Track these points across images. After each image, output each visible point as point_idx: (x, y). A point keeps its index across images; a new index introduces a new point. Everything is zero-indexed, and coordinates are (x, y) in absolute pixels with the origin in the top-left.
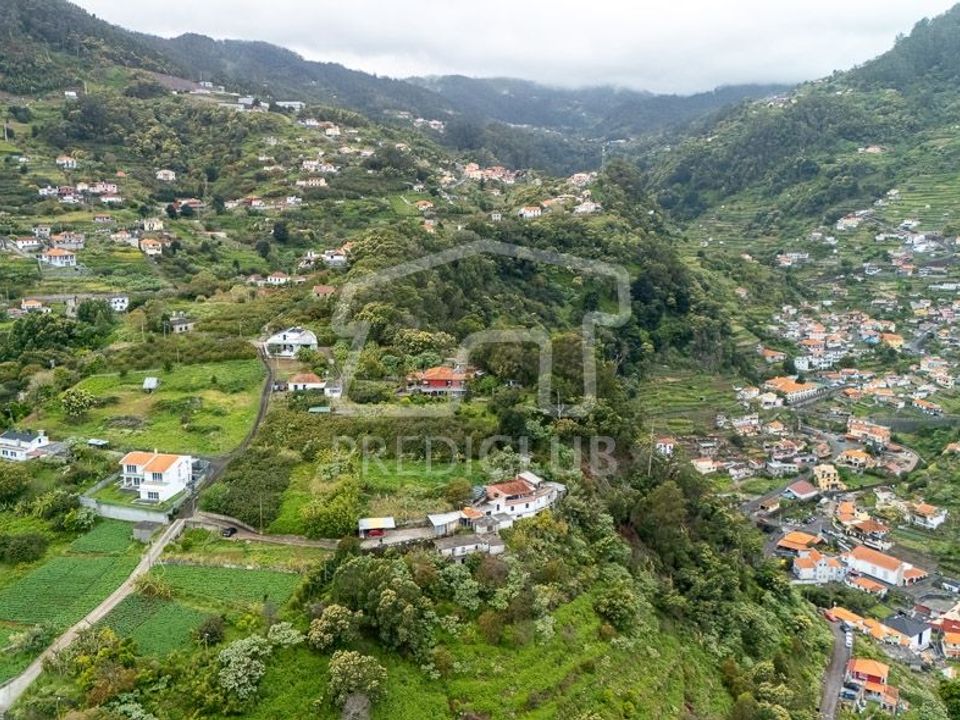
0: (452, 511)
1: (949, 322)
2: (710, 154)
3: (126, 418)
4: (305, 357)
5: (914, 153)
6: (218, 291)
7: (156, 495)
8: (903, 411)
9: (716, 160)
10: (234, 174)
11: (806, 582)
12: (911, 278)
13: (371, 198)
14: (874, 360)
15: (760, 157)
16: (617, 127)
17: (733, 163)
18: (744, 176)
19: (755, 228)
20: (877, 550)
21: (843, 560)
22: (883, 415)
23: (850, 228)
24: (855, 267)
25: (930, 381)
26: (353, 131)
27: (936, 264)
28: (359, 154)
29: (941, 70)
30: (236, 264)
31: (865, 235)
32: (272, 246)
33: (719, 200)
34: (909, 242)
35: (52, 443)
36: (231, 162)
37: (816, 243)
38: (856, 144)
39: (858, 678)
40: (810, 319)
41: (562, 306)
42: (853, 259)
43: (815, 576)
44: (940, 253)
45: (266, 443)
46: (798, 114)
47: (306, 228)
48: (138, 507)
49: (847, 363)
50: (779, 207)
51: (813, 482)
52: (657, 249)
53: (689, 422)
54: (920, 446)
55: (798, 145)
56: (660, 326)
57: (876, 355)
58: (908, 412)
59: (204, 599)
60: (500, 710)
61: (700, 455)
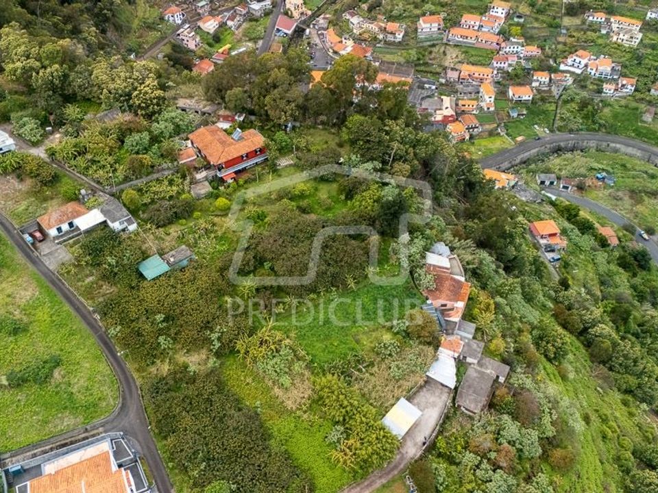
39: (542, 238)
51: (288, 14)
61: (200, 15)
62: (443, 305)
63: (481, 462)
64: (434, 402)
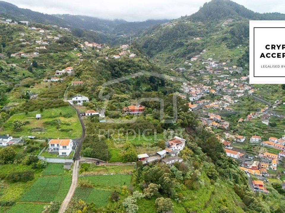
0: (162, 150)
1: (224, 86)
2: (153, 40)
3: (37, 128)
4: (85, 104)
5: (208, 39)
6: (36, 84)
7: (65, 153)
8: (222, 111)
9: (155, 42)
10: (12, 45)
12: (212, 74)
13: (61, 52)
14: (209, 97)
15: (167, 40)
16: (120, 31)
17: (160, 42)
18: (163, 46)
19: (168, 61)
20: (229, 149)
22: (217, 112)
23: (195, 61)
24: (197, 72)
25: (227, 102)
26: (48, 31)
27: (218, 70)
28: (53, 38)
29: (212, 17)
30: (24, 75)
31: (199, 63)
32: (33, 68)
33: (157, 53)
34: (210, 64)
35: (14, 138)
36: (10, 41)
37: (186, 65)
38: (193, 37)
39: (256, 186)
40: (191, 86)
41: (130, 85)
42: (196, 69)
44: (219, 67)
45: (92, 133)
46: (176, 28)
47: (42, 62)
48: (60, 157)
49: (203, 98)
50: (174, 55)
52: (154, 68)
54: (228, 120)
55: (178, 37)
56: (158, 90)
57: (209, 96)
58: (223, 111)
59: (104, 186)
60: (199, 210)
62: (172, 144)
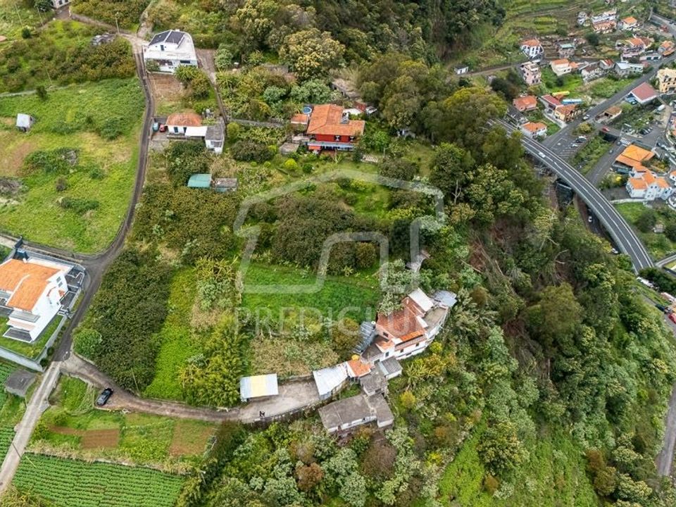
11: (636, 200)
21: (671, 177)
43: (644, 195)
51: (654, 84)
53: (553, 20)
61: (558, 56)
62: (385, 334)
63: (285, 462)
64: (302, 397)
